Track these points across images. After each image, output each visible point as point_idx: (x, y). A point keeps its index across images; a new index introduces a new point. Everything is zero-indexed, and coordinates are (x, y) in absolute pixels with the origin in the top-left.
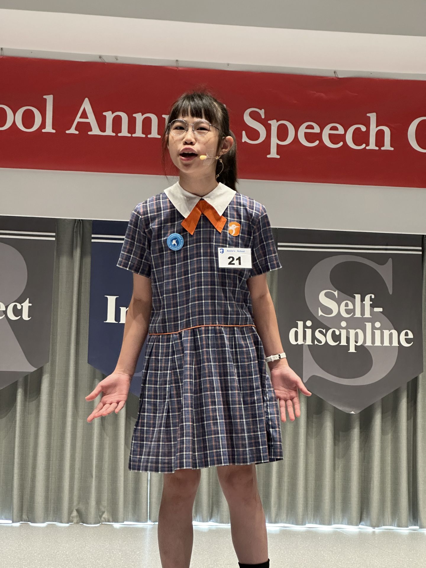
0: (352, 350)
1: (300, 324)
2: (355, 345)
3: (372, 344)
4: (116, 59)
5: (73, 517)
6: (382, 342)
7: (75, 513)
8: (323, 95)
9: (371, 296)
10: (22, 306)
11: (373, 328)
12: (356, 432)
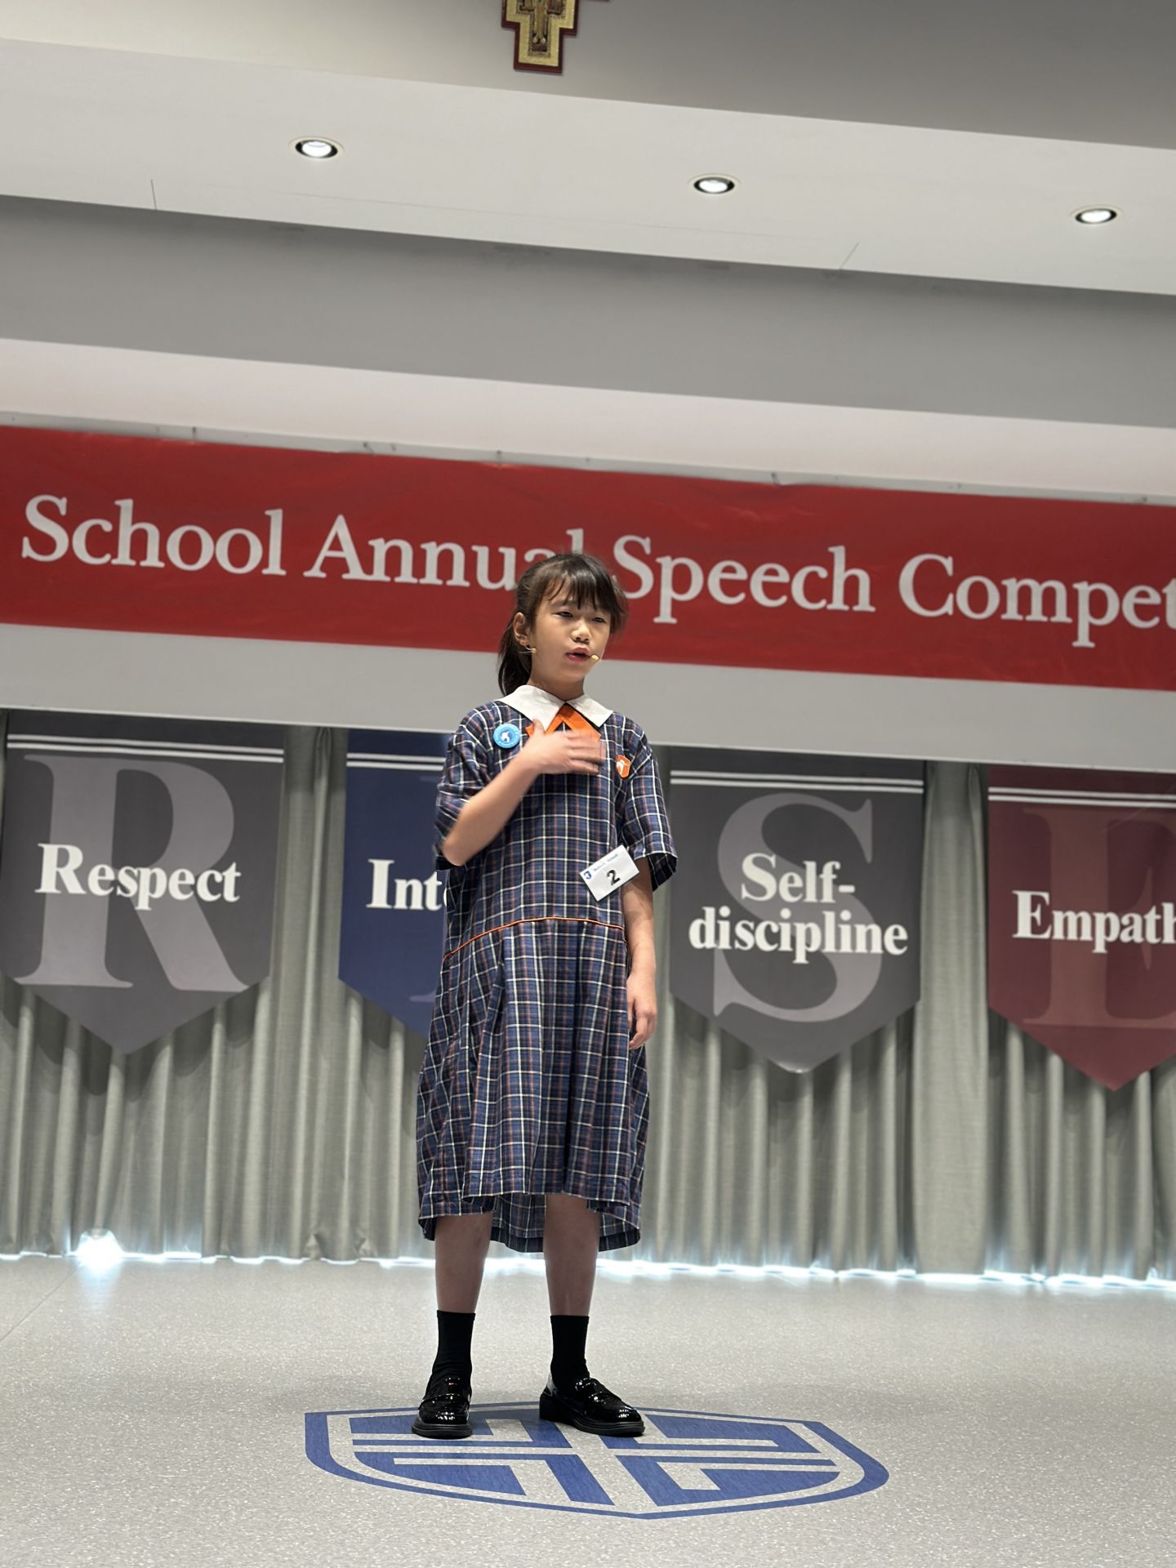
0: (801, 959)
1: (710, 912)
2: (806, 950)
3: (835, 949)
4: (392, 449)
5: (309, 1249)
6: (854, 945)
7: (312, 1242)
8: (752, 514)
9: (834, 865)
10: (224, 877)
11: (838, 921)
12: (806, 1103)
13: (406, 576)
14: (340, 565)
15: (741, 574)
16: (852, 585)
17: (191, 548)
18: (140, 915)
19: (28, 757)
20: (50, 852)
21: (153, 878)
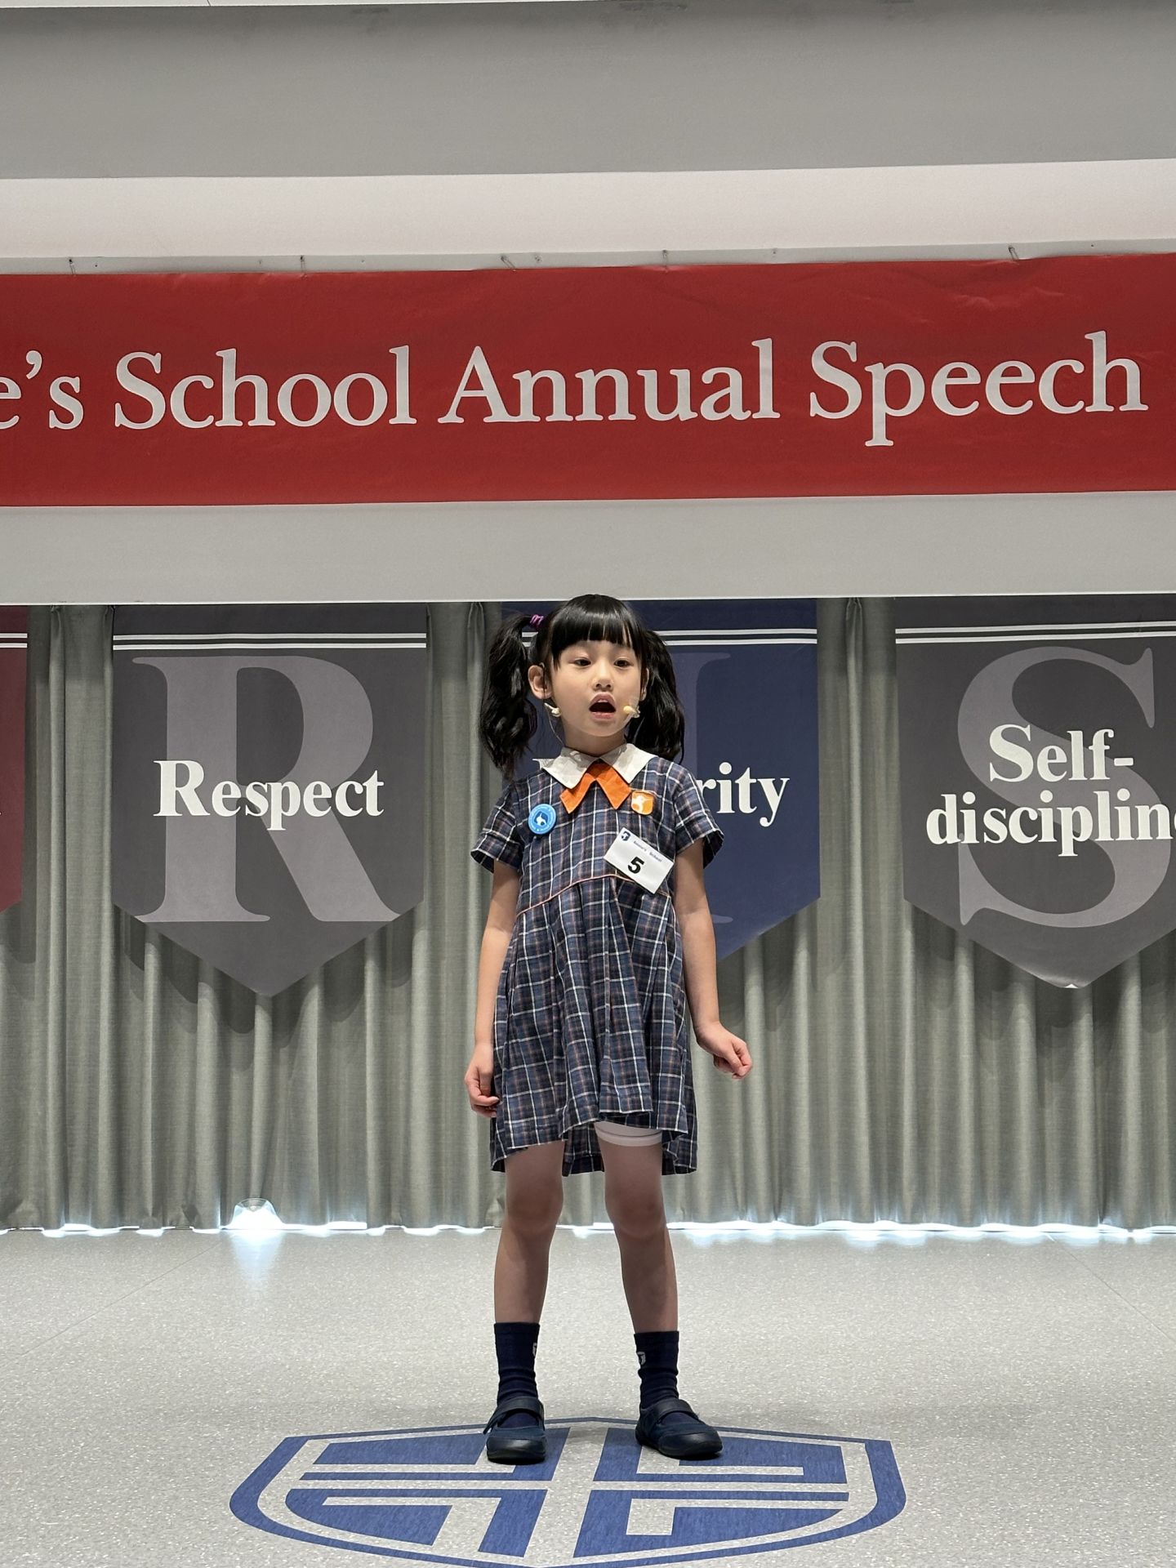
0: (1068, 851)
1: (950, 800)
2: (1074, 840)
3: (1112, 837)
4: (535, 261)
5: (492, 1215)
6: (1135, 831)
8: (984, 300)
9: (1106, 734)
10: (365, 788)
11: (1114, 802)
12: (1084, 1025)
13: (559, 414)
14: (482, 406)
15: (973, 377)
16: (1116, 380)
17: (304, 400)
18: (273, 838)
19: (137, 660)
20: (168, 769)
21: (285, 793)
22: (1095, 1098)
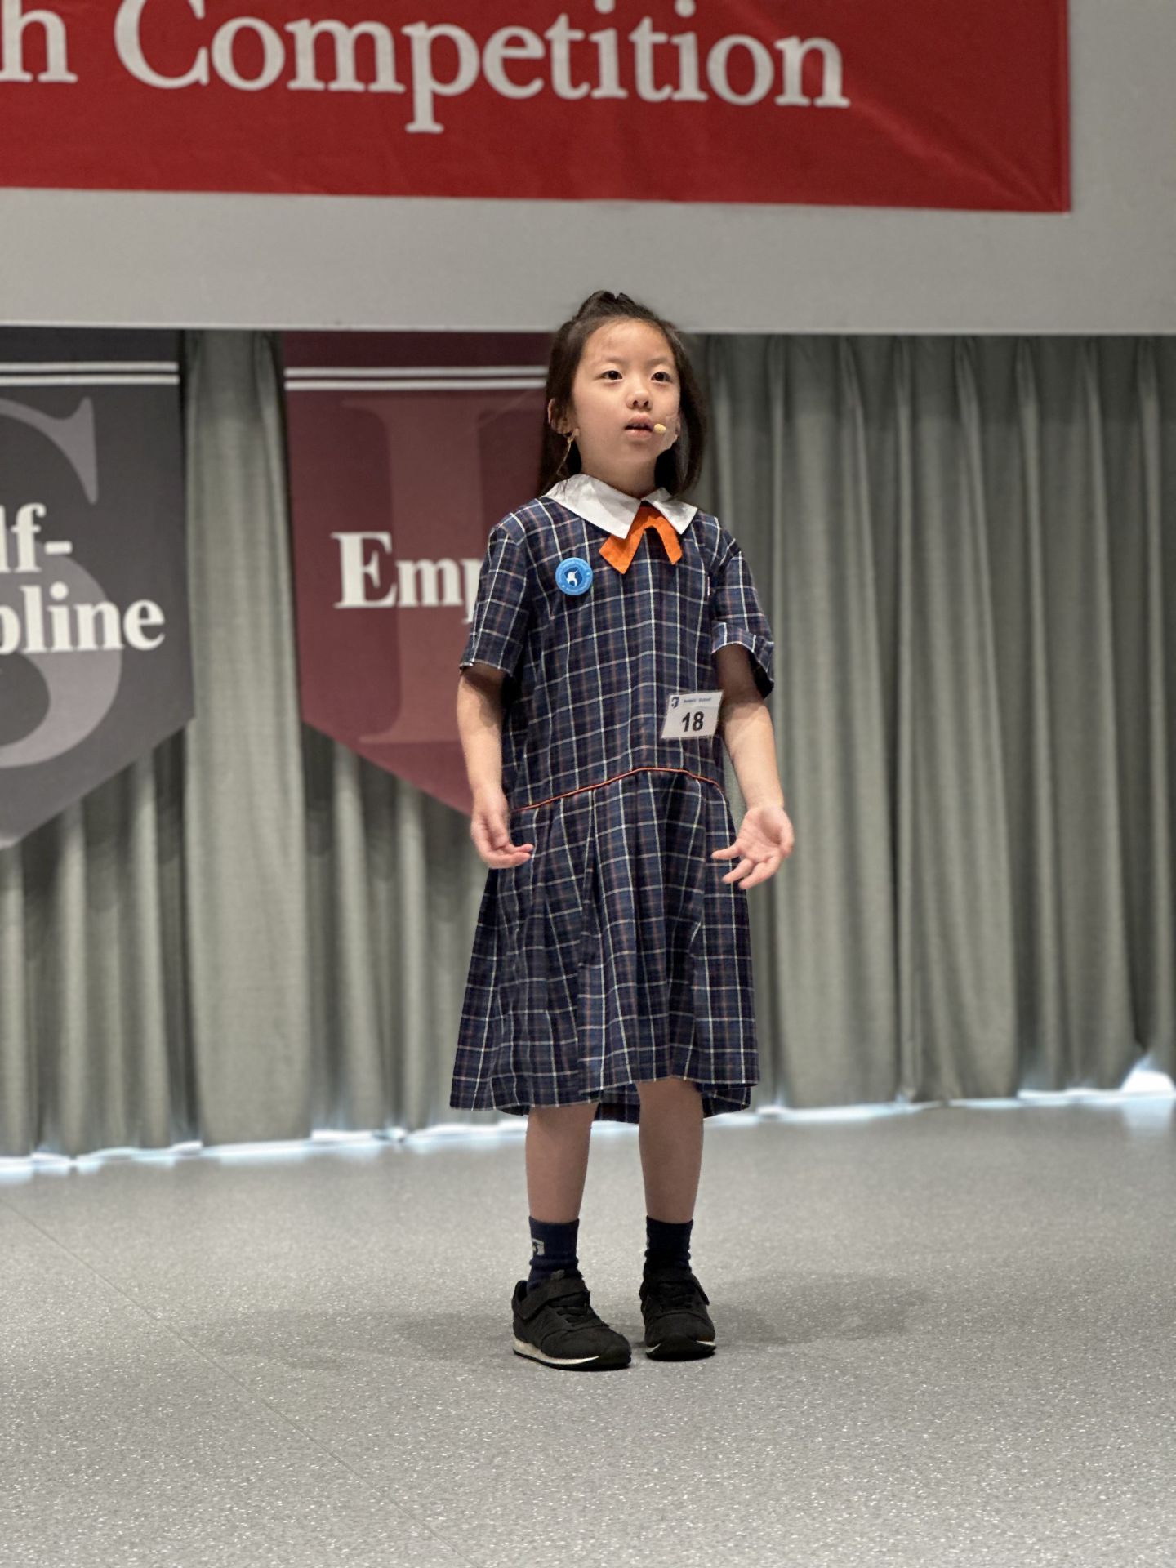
3: (45, 646)
6: (74, 638)
9: (35, 510)
11: (47, 600)
12: (12, 899)
16: (34, 37)
22: (27, 988)
